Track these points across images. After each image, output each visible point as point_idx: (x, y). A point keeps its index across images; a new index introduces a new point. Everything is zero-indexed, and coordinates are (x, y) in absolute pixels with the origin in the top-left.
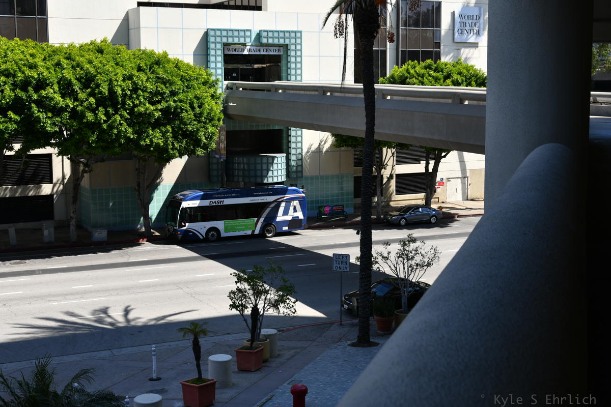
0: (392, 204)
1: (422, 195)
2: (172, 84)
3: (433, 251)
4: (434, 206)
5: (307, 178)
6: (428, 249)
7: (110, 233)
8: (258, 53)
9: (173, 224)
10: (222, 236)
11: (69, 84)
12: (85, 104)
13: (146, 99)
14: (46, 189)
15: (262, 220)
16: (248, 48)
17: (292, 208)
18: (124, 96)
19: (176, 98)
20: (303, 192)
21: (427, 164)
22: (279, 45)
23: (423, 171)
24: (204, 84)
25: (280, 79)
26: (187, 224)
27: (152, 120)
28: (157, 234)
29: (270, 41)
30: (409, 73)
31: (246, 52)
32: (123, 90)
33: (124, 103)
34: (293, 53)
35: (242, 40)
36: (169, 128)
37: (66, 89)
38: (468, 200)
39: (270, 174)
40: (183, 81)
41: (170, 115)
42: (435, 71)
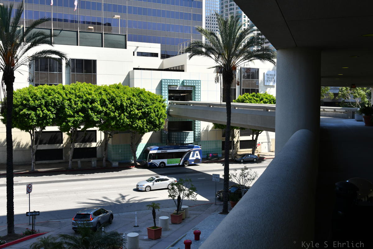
0: (238, 153)
1: (251, 149)
2: (146, 102)
3: (255, 174)
4: (256, 154)
5: (202, 141)
6: (253, 173)
7: (119, 163)
8: (182, 89)
9: (146, 160)
10: (166, 165)
11: (104, 101)
12: (110, 109)
13: (136, 108)
14: (94, 145)
15: (183, 159)
16: (178, 87)
17: (196, 154)
18: (127, 106)
19: (148, 107)
20: (200, 148)
21: (253, 136)
22: (191, 86)
23: (251, 139)
24: (160, 102)
25: (191, 100)
26: (152, 160)
27: (138, 117)
28: (139, 164)
29: (188, 84)
30: (245, 98)
31: (177, 89)
32: (126, 104)
33: (127, 110)
34: (197, 89)
35: (176, 84)
36: (145, 120)
37: (103, 103)
38: (270, 152)
39: (187, 139)
40: (151, 101)
41: (145, 115)
42: (256, 97)
